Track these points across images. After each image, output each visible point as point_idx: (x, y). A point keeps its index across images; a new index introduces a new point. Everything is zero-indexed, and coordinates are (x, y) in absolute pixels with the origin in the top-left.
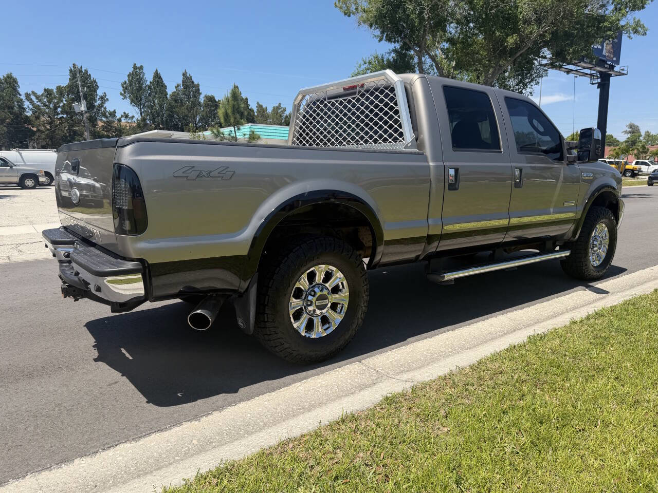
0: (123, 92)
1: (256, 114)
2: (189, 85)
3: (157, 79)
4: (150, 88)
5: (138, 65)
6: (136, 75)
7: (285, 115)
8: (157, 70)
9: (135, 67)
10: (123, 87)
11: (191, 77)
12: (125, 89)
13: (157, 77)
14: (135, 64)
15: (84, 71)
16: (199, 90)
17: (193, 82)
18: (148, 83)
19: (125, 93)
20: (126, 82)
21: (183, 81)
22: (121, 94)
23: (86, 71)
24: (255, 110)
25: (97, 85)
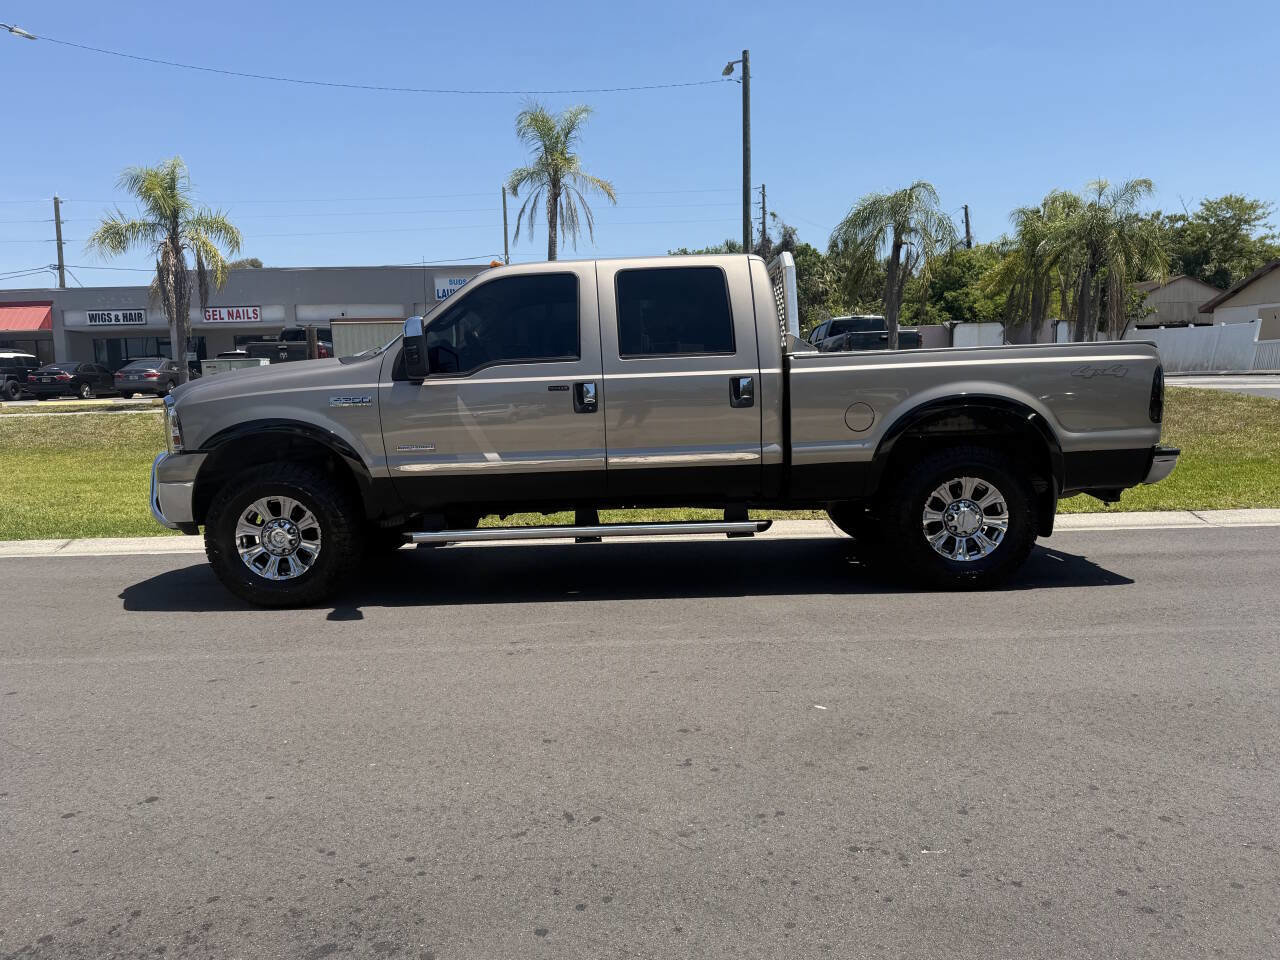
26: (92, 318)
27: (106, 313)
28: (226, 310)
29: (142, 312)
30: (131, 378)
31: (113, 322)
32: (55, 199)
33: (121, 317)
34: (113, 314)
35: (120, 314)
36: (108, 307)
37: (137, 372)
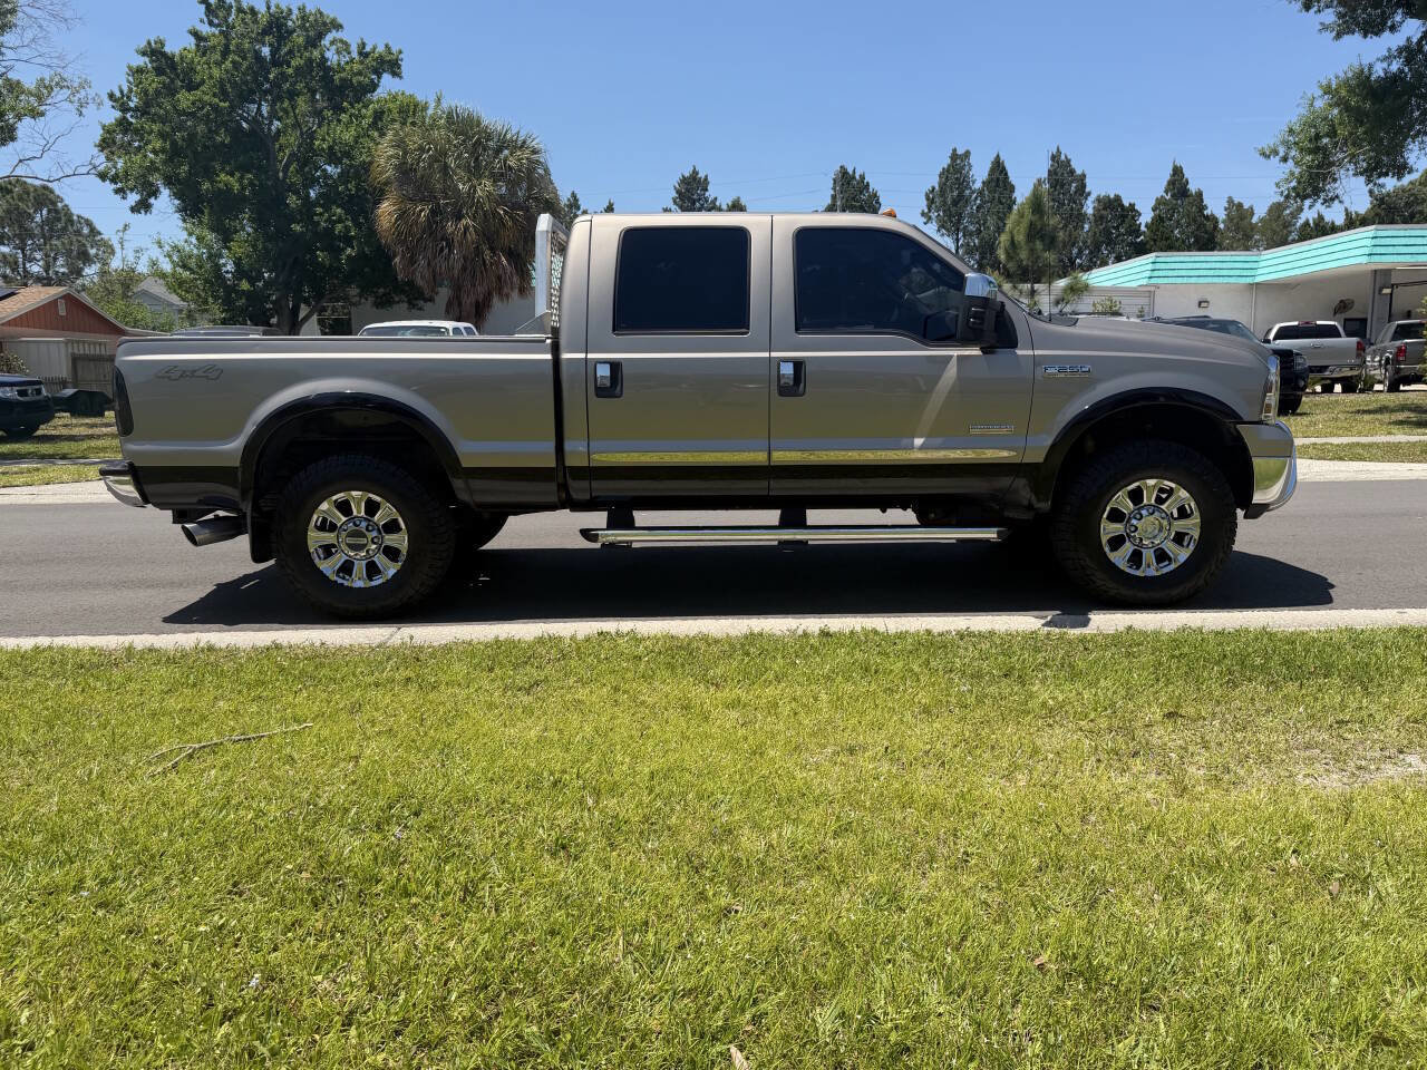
0: (926, 211)
1: (1222, 226)
2: (1064, 179)
3: (997, 175)
4: (981, 193)
5: (960, 152)
6: (956, 170)
7: (1301, 222)
8: (998, 156)
9: (954, 156)
10: (928, 199)
11: (1069, 161)
12: (931, 202)
13: (999, 169)
14: (955, 150)
15: (858, 177)
16: (1084, 186)
17: (1072, 172)
18: (978, 185)
19: (930, 211)
20: (934, 188)
21: (1049, 171)
22: (923, 214)
23: (862, 177)
24: (1221, 215)
25: (878, 202)
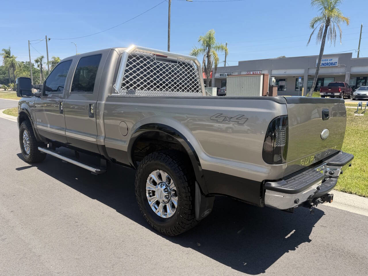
26: (221, 75)
27: (223, 73)
28: (252, 72)
29: (232, 73)
30: (222, 91)
31: (225, 76)
32: (226, 43)
33: (227, 75)
34: (225, 74)
35: (227, 74)
36: (224, 72)
37: (223, 90)
